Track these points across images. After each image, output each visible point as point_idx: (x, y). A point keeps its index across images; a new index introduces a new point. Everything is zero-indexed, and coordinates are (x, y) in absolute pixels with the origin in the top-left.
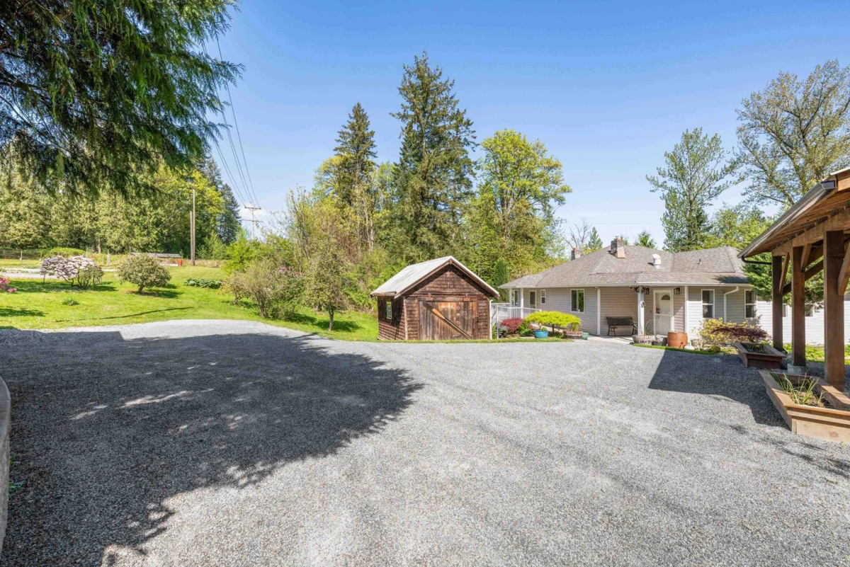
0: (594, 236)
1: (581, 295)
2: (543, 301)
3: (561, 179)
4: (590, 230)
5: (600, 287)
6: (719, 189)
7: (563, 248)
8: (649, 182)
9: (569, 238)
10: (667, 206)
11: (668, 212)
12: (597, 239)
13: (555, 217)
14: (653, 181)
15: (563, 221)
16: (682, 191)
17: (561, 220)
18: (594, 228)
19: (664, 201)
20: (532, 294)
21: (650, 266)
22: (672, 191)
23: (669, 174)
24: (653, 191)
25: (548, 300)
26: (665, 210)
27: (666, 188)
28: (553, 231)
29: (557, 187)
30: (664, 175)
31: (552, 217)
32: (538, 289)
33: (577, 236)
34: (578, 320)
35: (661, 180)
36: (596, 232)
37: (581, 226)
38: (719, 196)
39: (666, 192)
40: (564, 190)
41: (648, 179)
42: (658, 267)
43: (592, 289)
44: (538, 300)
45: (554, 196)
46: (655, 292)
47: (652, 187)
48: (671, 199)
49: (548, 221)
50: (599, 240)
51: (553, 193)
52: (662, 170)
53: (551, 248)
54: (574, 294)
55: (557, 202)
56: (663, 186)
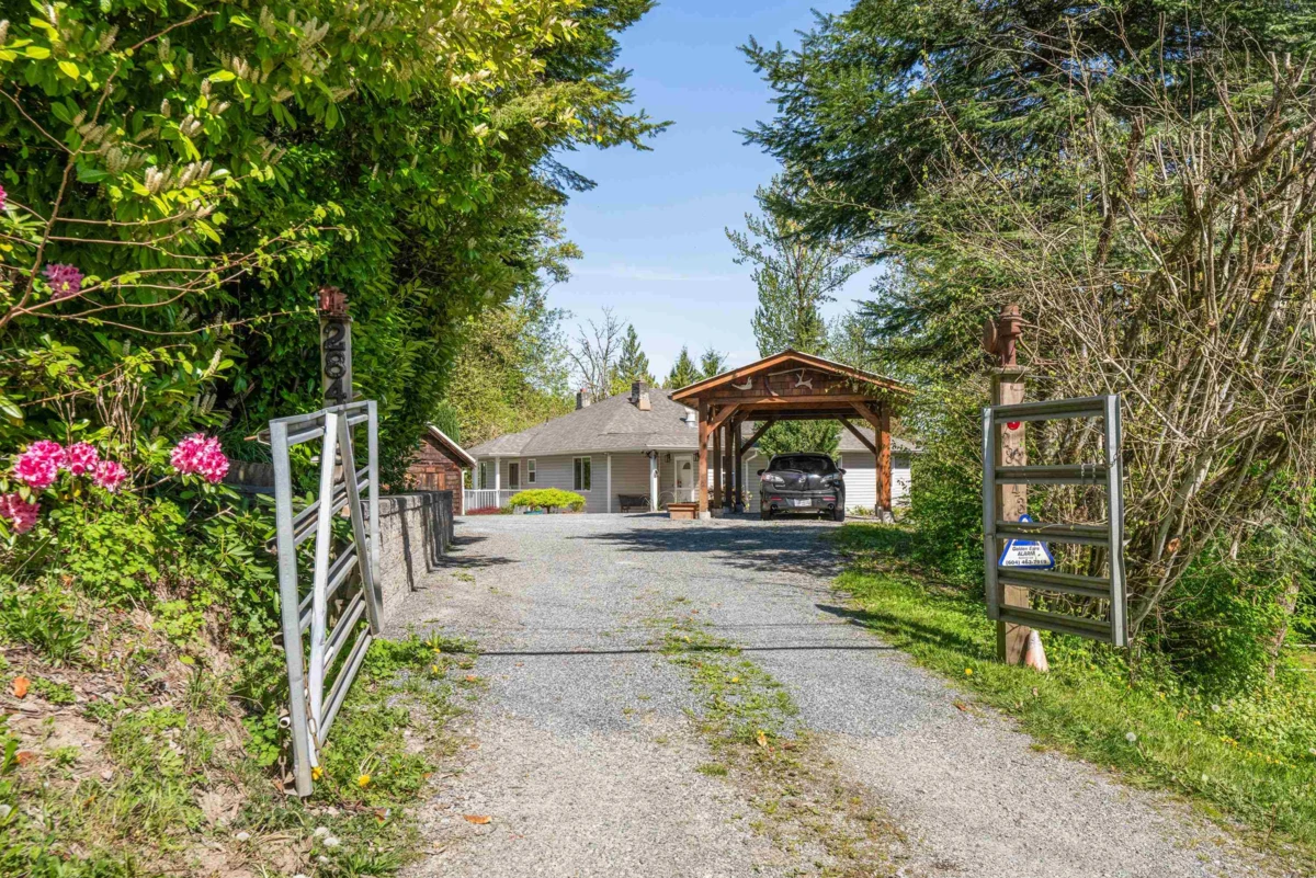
0: (631, 347)
1: (587, 465)
2: (532, 477)
3: (560, 227)
4: (623, 333)
5: (611, 453)
6: (843, 272)
7: (565, 375)
8: (730, 243)
9: (577, 349)
10: (763, 297)
11: (763, 308)
12: (638, 353)
13: (548, 306)
14: (736, 239)
15: (566, 315)
16: (786, 269)
17: (561, 312)
18: (631, 329)
19: (756, 284)
20: (514, 468)
21: (682, 423)
22: (772, 266)
23: (766, 230)
24: (738, 262)
25: (541, 475)
26: (758, 304)
27: (760, 258)
28: (544, 336)
29: (551, 244)
30: (756, 231)
31: (541, 306)
32: (524, 459)
33: (594, 347)
34: (583, 499)
35: (753, 240)
36: (634, 337)
37: (601, 324)
38: (845, 285)
39: (761, 266)
40: (567, 252)
41: (730, 237)
42: (691, 425)
43: (601, 456)
44: (522, 475)
45: (547, 263)
46: (676, 458)
47: (737, 253)
48: (768, 282)
49: (533, 317)
50: (642, 355)
51: (544, 256)
52: (755, 220)
53: (539, 374)
54: (577, 462)
55: (553, 276)
56: (754, 253)
